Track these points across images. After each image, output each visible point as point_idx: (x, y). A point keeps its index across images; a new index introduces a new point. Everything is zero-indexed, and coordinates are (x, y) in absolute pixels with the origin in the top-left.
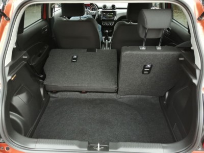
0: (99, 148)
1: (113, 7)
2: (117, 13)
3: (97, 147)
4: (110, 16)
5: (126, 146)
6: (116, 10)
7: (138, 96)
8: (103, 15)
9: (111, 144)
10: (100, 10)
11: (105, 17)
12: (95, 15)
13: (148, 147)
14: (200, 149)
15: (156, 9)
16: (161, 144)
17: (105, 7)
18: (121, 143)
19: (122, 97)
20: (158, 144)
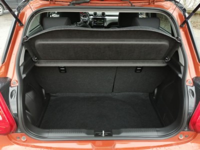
0: (103, 135)
1: (103, 14)
2: (107, 20)
3: (102, 134)
4: (100, 22)
5: (127, 132)
6: (106, 17)
7: (131, 93)
8: (94, 22)
9: (113, 131)
10: (92, 17)
11: (96, 24)
12: (87, 21)
13: (145, 131)
14: (186, 130)
15: (143, 18)
16: (155, 129)
17: (95, 14)
18: (122, 129)
19: (116, 94)
20: (153, 129)
